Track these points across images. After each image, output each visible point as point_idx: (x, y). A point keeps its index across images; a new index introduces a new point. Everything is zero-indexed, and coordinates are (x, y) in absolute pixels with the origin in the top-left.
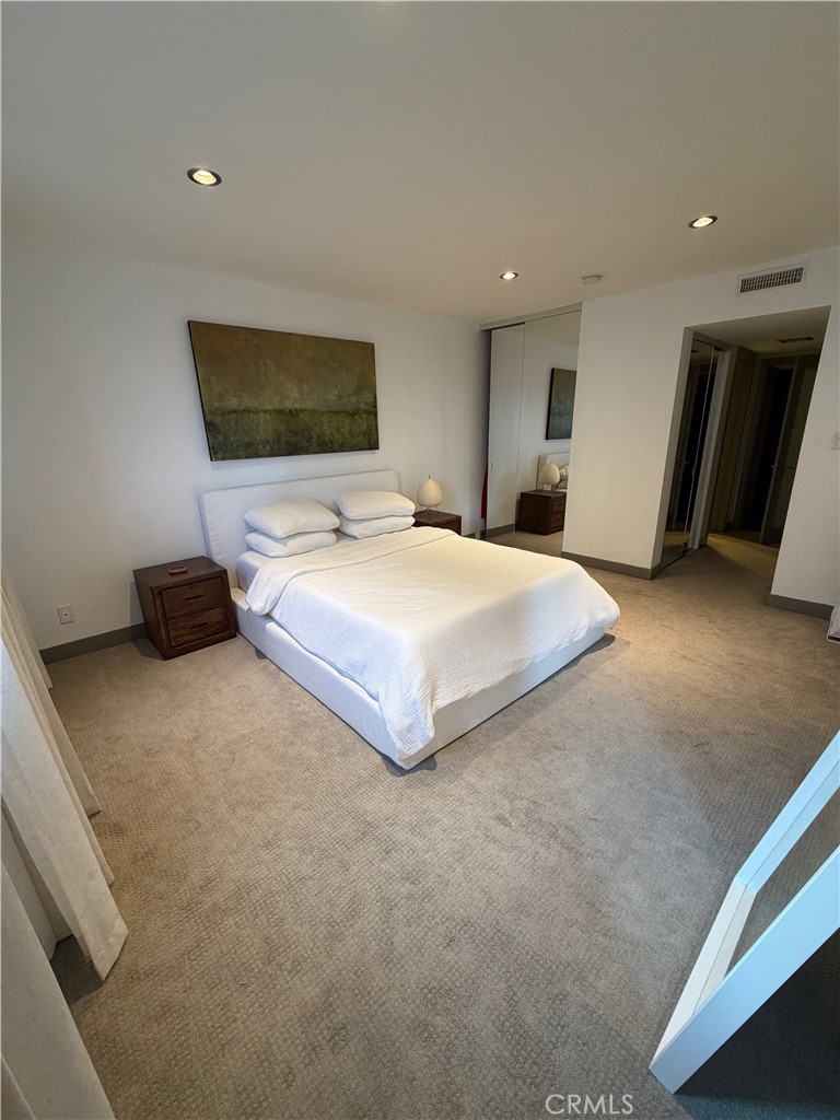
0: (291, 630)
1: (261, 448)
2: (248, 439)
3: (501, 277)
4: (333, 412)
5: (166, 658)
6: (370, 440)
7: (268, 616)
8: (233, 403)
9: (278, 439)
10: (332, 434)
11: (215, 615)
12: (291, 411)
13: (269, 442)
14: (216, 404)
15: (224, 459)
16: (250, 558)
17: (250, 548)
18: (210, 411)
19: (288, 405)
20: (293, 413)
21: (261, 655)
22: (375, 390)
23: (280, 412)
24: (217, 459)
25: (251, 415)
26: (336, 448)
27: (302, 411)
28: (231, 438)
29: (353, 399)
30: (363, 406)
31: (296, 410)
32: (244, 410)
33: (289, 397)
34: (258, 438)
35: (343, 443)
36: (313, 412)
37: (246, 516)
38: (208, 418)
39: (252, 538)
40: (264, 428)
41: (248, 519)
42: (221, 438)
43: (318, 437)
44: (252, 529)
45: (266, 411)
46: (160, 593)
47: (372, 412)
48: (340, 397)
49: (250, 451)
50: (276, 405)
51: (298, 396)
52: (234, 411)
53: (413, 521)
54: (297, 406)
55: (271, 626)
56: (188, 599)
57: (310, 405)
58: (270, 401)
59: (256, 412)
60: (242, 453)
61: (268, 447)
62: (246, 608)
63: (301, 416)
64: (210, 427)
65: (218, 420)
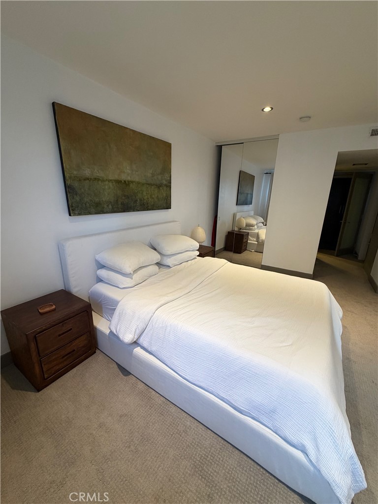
0: (165, 359)
1: (106, 206)
2: (97, 200)
3: (263, 110)
4: (148, 184)
5: (38, 389)
6: (167, 203)
7: (136, 343)
8: (87, 172)
9: (117, 200)
10: (148, 198)
11: (81, 342)
12: (125, 181)
13: (111, 202)
14: (75, 173)
15: (80, 214)
16: (102, 288)
17: (100, 280)
18: (70, 178)
19: (124, 177)
20: (127, 183)
21: (125, 372)
22: (170, 172)
23: (118, 182)
24: (75, 215)
25: (100, 182)
26: (150, 207)
27: (132, 182)
28: (86, 199)
29: (160, 177)
30: (165, 182)
31: (128, 181)
32: (95, 179)
33: (124, 172)
34: (104, 200)
35: (153, 205)
36: (138, 183)
37: (97, 257)
38: (68, 183)
39: (103, 273)
40: (108, 193)
41: (99, 260)
42: (78, 198)
43: (140, 200)
44: (101, 266)
45: (110, 181)
46: (35, 337)
47: (169, 186)
48: (153, 175)
49: (98, 208)
50: (116, 177)
51: (129, 172)
52: (88, 179)
53: (198, 253)
54: (129, 178)
55: (138, 351)
56: (59, 336)
57: (137, 179)
58: (113, 175)
59: (103, 181)
60: (93, 210)
61: (110, 207)
62: (107, 332)
63: (131, 185)
64: (69, 190)
65: (76, 184)
